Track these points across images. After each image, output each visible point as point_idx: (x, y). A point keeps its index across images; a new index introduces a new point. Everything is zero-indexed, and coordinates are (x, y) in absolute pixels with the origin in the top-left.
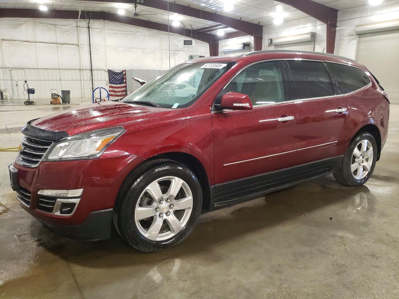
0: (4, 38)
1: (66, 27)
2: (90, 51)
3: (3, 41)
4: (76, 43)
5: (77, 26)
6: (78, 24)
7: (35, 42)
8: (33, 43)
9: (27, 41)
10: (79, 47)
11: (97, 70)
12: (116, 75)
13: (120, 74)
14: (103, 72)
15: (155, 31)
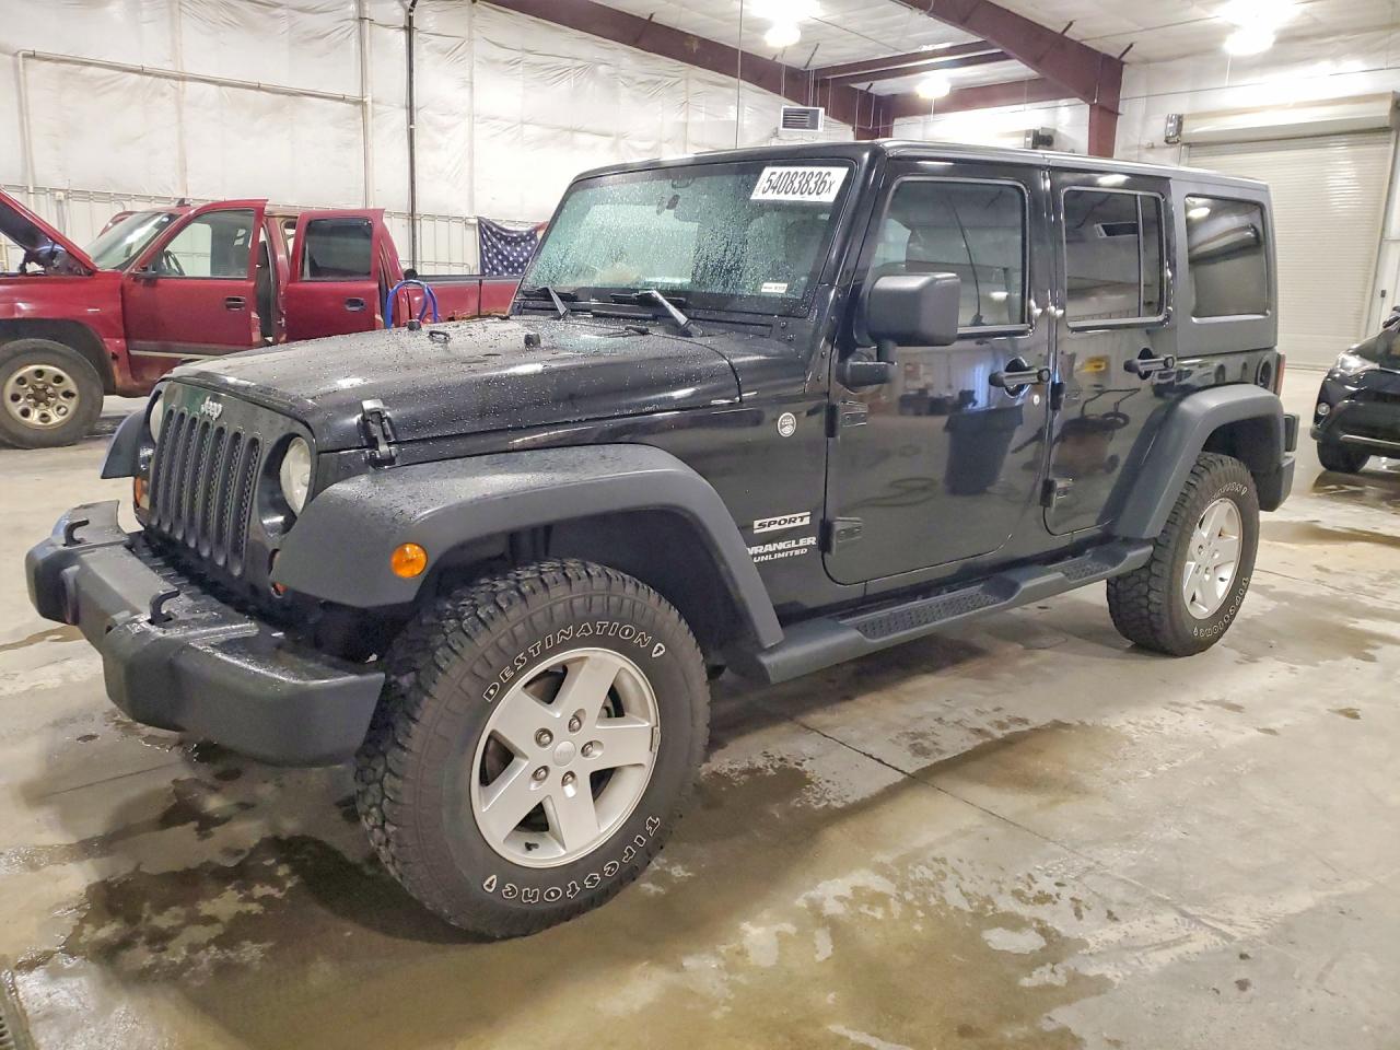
0: (40, 49)
1: (316, 16)
2: (411, 133)
3: (30, 61)
4: (355, 93)
5: (362, 19)
6: (367, 8)
7: (176, 78)
8: (167, 80)
9: (141, 72)
10: (364, 113)
11: (433, 217)
12: (508, 243)
13: (524, 239)
14: (457, 227)
15: (664, 64)
